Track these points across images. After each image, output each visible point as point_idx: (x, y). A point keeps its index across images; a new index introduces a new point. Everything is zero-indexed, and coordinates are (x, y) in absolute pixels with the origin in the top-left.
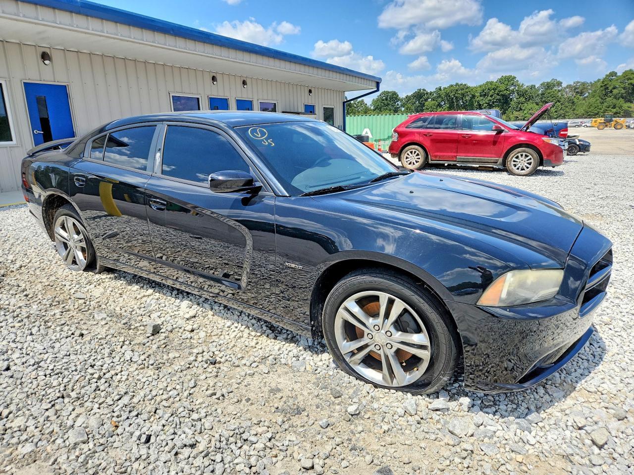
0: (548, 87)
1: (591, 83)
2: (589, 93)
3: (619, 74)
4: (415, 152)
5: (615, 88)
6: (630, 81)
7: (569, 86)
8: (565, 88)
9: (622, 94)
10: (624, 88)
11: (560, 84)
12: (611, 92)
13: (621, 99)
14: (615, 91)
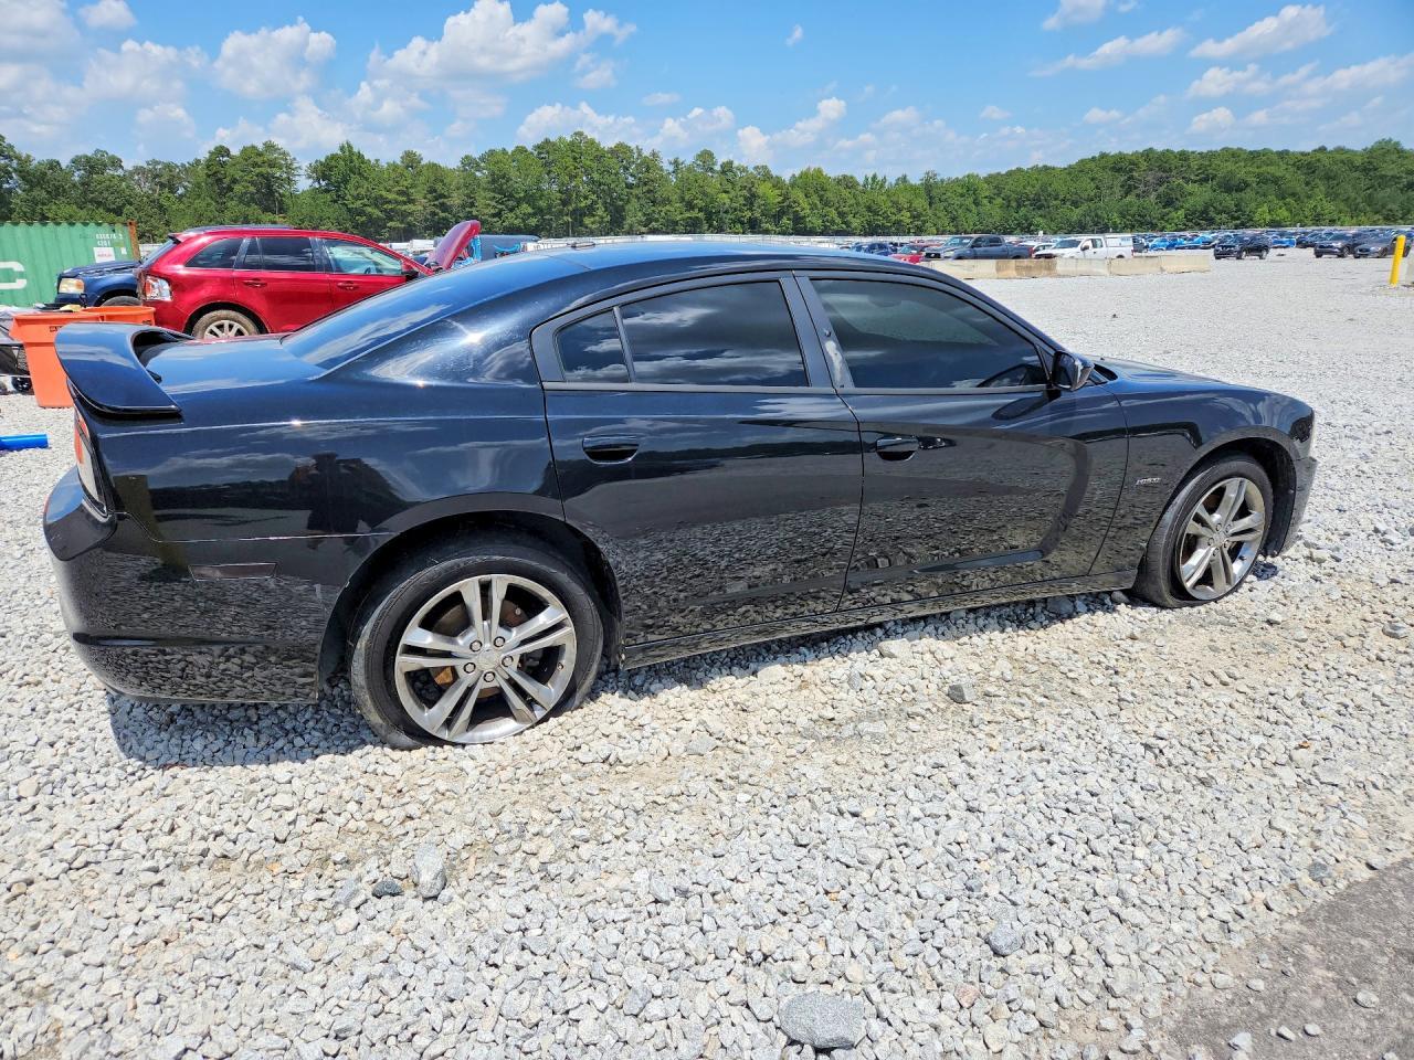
0: (92, 167)
1: (183, 165)
2: (185, 187)
3: (235, 152)
4: (231, 327)
5: (234, 181)
6: (258, 170)
7: (138, 170)
8: (132, 174)
9: (252, 194)
10: (252, 183)
11: (116, 163)
12: (231, 190)
13: (254, 206)
14: (237, 188)
